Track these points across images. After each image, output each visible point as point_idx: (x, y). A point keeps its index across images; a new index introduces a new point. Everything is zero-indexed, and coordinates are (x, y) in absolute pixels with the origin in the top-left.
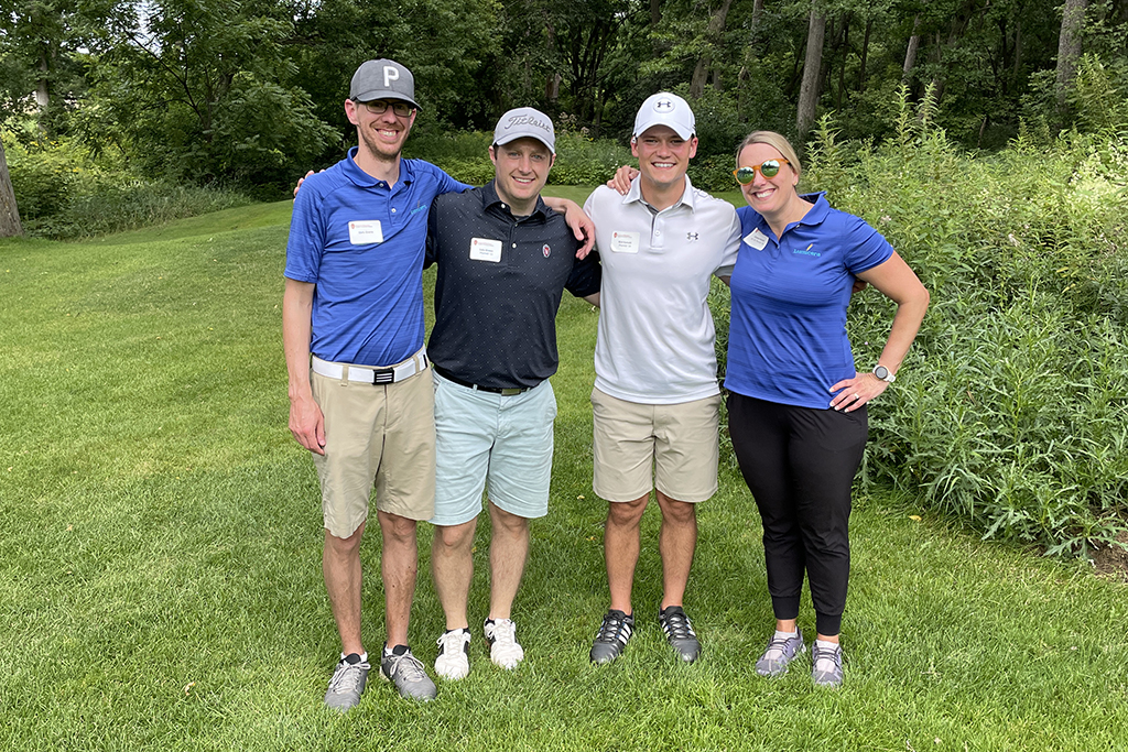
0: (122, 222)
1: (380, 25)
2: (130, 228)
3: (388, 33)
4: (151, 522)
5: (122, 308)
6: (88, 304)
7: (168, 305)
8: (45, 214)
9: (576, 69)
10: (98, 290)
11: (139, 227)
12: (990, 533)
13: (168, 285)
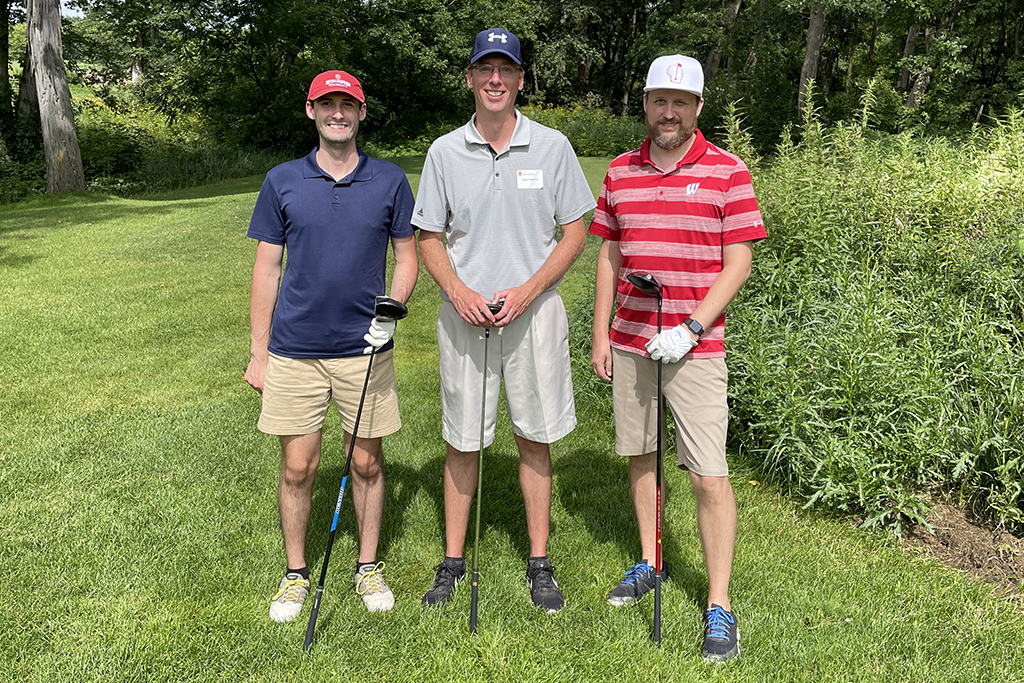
0: (185, 180)
1: (423, 11)
2: (190, 186)
3: (431, 19)
4: (76, 454)
5: (143, 258)
6: (117, 254)
7: (184, 256)
8: (120, 172)
9: (608, 54)
10: (128, 241)
11: (199, 184)
12: (810, 503)
13: (189, 237)
